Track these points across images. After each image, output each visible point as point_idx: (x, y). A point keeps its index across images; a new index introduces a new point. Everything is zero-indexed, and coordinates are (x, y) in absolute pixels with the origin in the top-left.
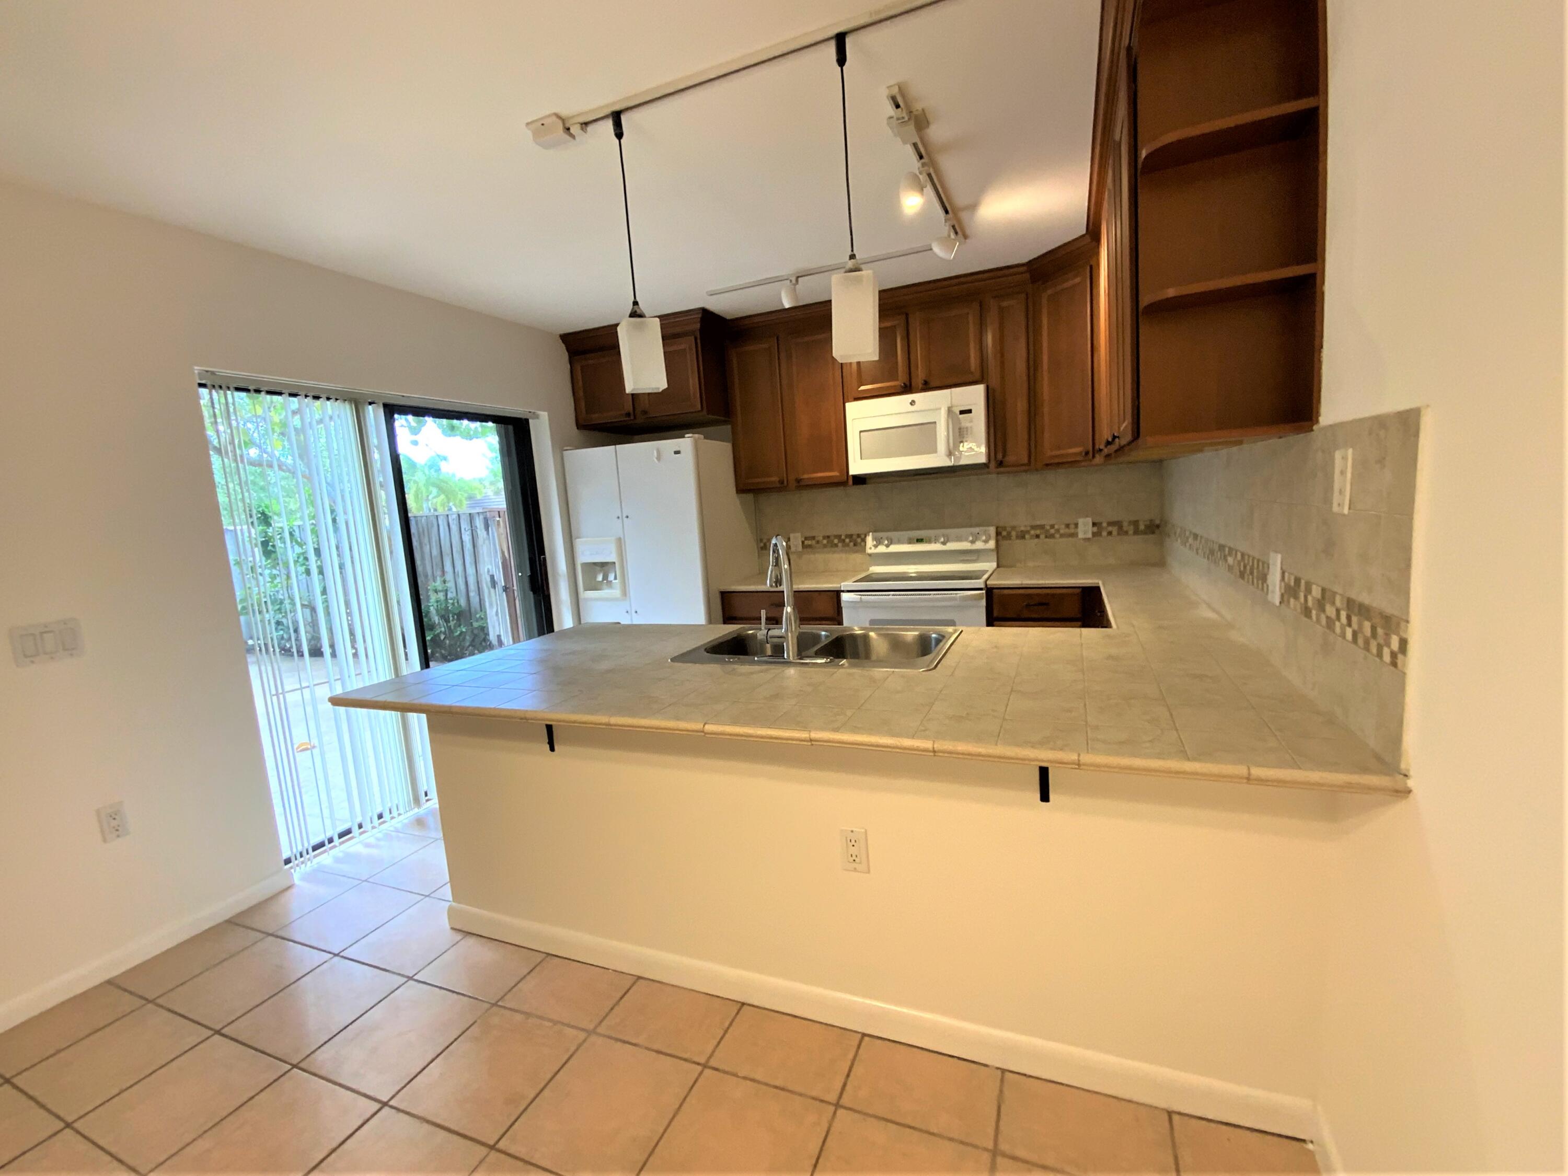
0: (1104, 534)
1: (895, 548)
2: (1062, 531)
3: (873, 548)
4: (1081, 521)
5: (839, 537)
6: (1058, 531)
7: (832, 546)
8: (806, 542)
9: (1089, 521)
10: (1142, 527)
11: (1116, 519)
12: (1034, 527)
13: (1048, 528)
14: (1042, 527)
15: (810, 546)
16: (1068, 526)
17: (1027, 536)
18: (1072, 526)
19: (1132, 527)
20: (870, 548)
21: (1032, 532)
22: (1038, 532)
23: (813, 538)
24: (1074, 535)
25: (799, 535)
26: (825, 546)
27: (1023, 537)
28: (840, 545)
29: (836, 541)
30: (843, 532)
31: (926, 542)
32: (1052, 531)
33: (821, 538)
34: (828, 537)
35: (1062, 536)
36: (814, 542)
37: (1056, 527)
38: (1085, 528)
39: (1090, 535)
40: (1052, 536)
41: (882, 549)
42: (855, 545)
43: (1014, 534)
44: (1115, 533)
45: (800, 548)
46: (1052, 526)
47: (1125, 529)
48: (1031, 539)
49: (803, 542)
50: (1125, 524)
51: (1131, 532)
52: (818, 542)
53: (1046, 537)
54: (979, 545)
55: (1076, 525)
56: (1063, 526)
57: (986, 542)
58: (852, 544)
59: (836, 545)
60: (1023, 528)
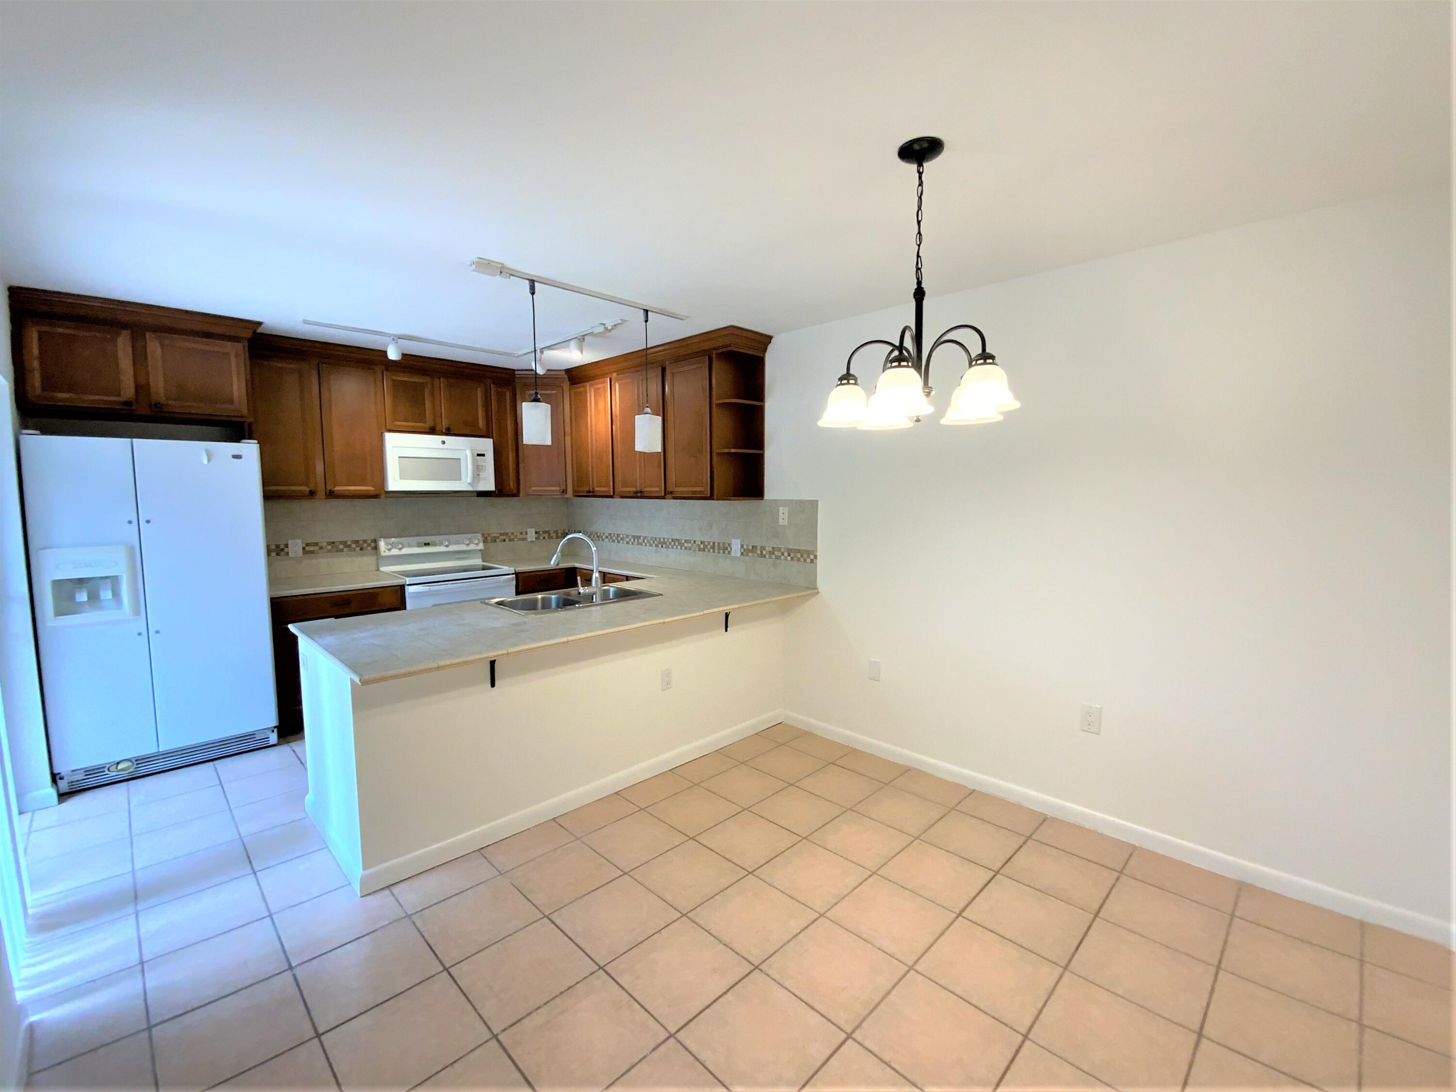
0: (541, 538)
1: (406, 551)
2: (518, 537)
3: (387, 551)
4: (529, 530)
5: (344, 543)
6: (516, 536)
7: (337, 551)
8: (308, 548)
9: (533, 530)
10: (560, 535)
11: (547, 530)
12: (502, 534)
13: (510, 534)
14: (507, 534)
15: (312, 552)
16: (521, 533)
17: (498, 540)
18: (524, 533)
19: (555, 534)
20: (385, 552)
21: (501, 537)
22: (504, 537)
23: (316, 544)
24: (524, 539)
25: (299, 542)
26: (329, 551)
27: (495, 541)
28: (345, 549)
29: (341, 547)
30: (349, 538)
31: (432, 545)
32: (512, 537)
33: (324, 544)
34: (333, 543)
35: (519, 540)
36: (316, 548)
37: (515, 534)
38: (531, 535)
39: (534, 539)
40: (513, 540)
41: (395, 552)
42: (361, 549)
43: (489, 538)
44: (546, 538)
45: (300, 553)
46: (513, 534)
47: (551, 535)
48: (501, 541)
49: (304, 548)
50: (551, 532)
51: (554, 537)
52: (321, 548)
53: (509, 541)
54: (472, 547)
55: (526, 533)
56: (519, 533)
57: (477, 544)
58: (358, 549)
59: (342, 550)
60: (495, 535)
